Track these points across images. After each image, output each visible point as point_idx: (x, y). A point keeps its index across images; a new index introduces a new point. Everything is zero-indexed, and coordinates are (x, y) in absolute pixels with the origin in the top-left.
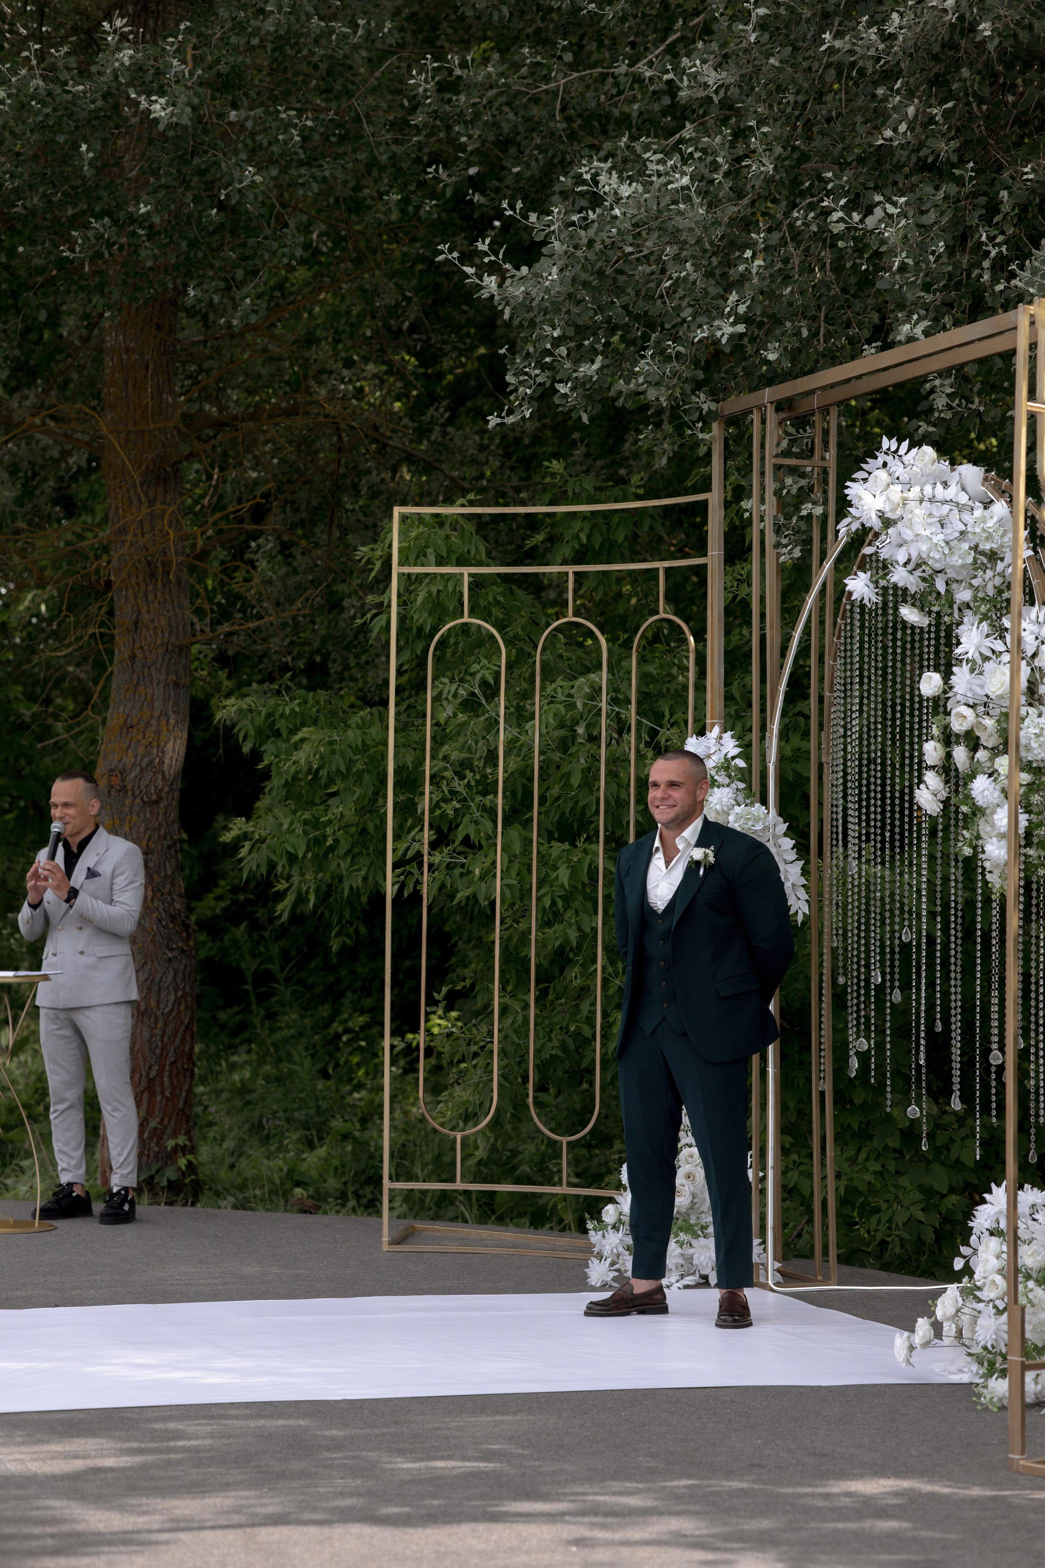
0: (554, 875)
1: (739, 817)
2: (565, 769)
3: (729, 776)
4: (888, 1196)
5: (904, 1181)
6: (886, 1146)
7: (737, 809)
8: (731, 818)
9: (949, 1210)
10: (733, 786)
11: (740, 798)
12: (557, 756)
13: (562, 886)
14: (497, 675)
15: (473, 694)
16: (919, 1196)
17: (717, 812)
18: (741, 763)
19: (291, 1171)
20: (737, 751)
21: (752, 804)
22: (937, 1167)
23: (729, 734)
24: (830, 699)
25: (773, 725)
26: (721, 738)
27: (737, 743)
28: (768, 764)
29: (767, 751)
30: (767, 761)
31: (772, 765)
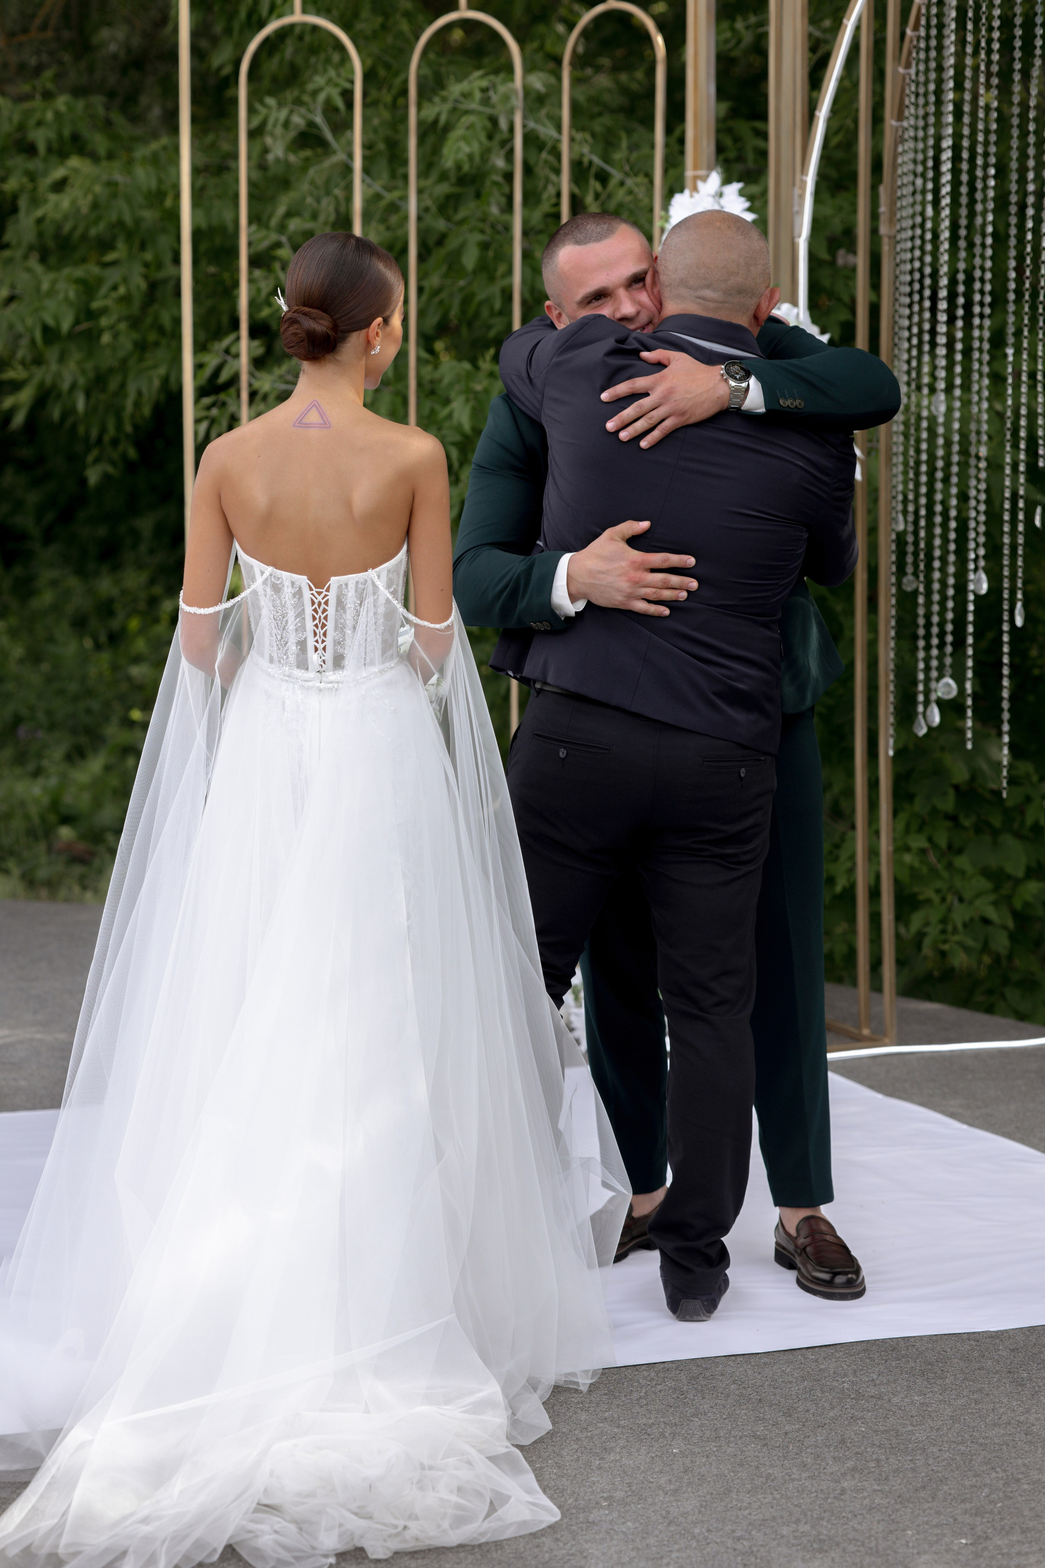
0: (444, 412)
2: (452, 244)
4: (939, 884)
5: (962, 862)
6: (934, 811)
9: (1027, 904)
12: (441, 225)
13: (459, 429)
14: (347, 95)
15: (311, 124)
16: (984, 884)
19: (55, 804)
22: (1008, 840)
23: (736, 187)
24: (897, 131)
25: (807, 175)
26: (721, 195)
27: (748, 204)
28: (796, 240)
29: (796, 218)
30: (796, 234)
31: (804, 241)
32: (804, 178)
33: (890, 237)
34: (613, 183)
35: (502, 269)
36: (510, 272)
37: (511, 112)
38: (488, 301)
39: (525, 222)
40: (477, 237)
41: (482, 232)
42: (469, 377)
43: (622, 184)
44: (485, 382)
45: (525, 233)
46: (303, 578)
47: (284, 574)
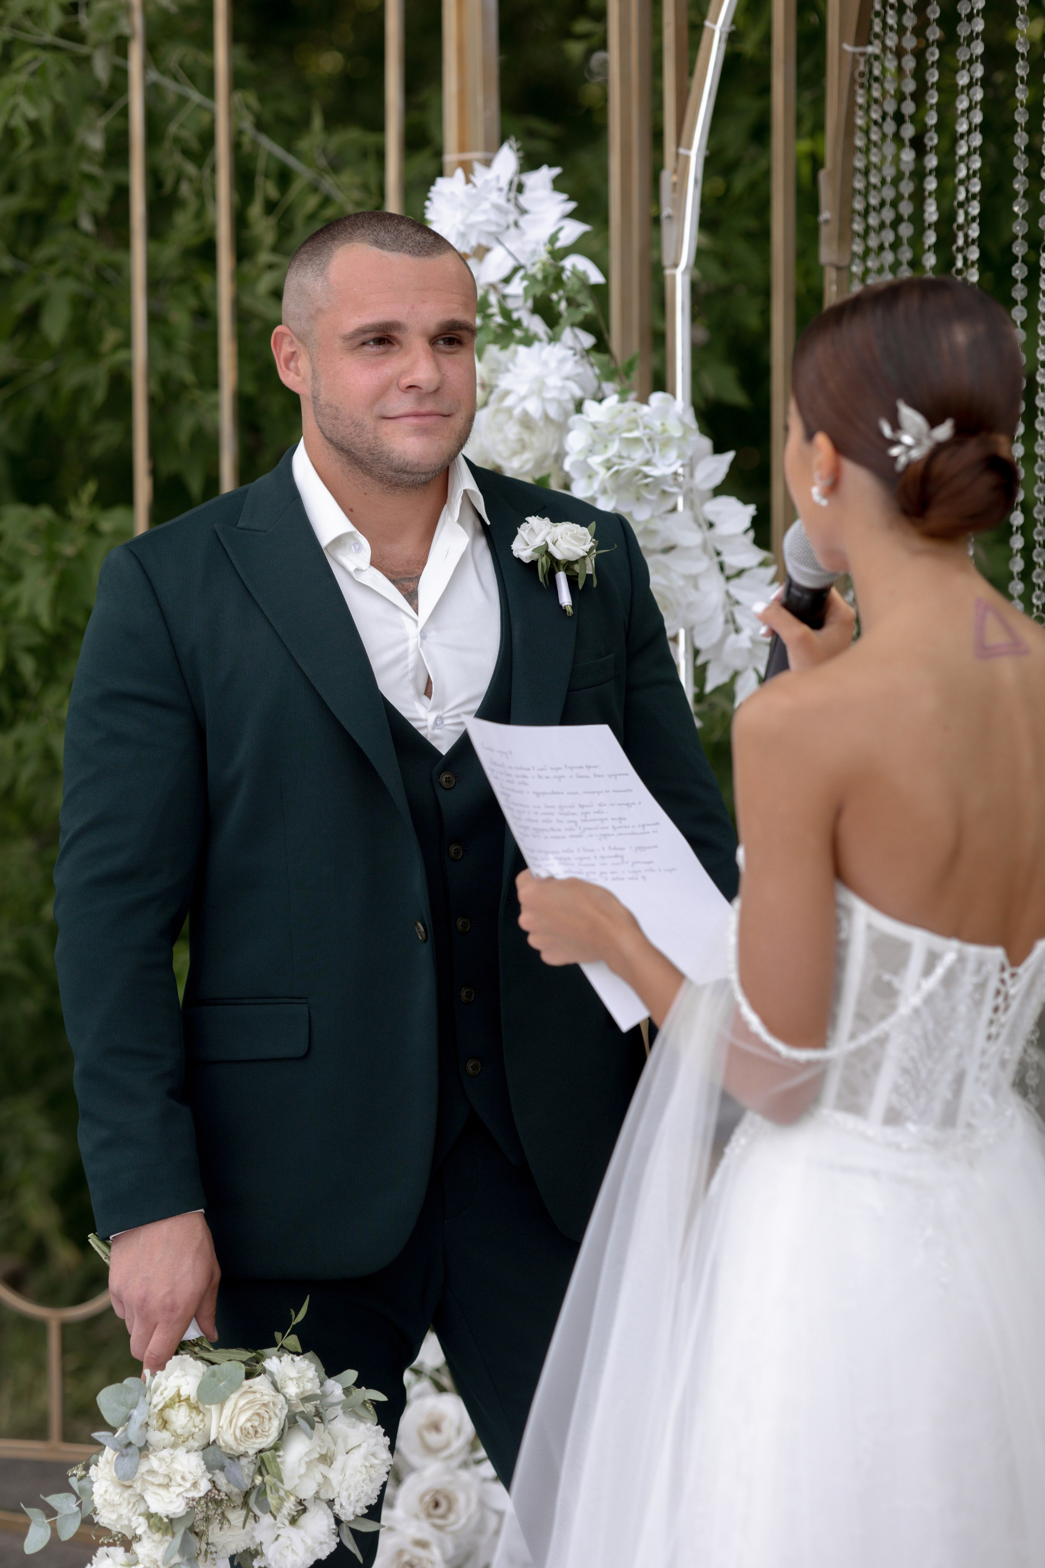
1: (601, 435)
7: (594, 412)
8: (575, 441)
11: (593, 379)
17: (527, 423)
18: (588, 271)
20: (573, 230)
23: (546, 174)
24: (855, 62)
25: (689, 147)
26: (520, 188)
27: (572, 205)
28: (668, 272)
29: (667, 230)
30: (667, 261)
31: (684, 273)
32: (682, 151)
33: (839, 269)
34: (297, 187)
35: (112, 336)
36: (127, 343)
37: (121, 46)
38: (81, 392)
39: (151, 265)
40: (70, 286)
41: (80, 278)
42: (51, 533)
43: (314, 188)
44: (82, 540)
45: (153, 285)
46: (997, 954)
47: (973, 951)
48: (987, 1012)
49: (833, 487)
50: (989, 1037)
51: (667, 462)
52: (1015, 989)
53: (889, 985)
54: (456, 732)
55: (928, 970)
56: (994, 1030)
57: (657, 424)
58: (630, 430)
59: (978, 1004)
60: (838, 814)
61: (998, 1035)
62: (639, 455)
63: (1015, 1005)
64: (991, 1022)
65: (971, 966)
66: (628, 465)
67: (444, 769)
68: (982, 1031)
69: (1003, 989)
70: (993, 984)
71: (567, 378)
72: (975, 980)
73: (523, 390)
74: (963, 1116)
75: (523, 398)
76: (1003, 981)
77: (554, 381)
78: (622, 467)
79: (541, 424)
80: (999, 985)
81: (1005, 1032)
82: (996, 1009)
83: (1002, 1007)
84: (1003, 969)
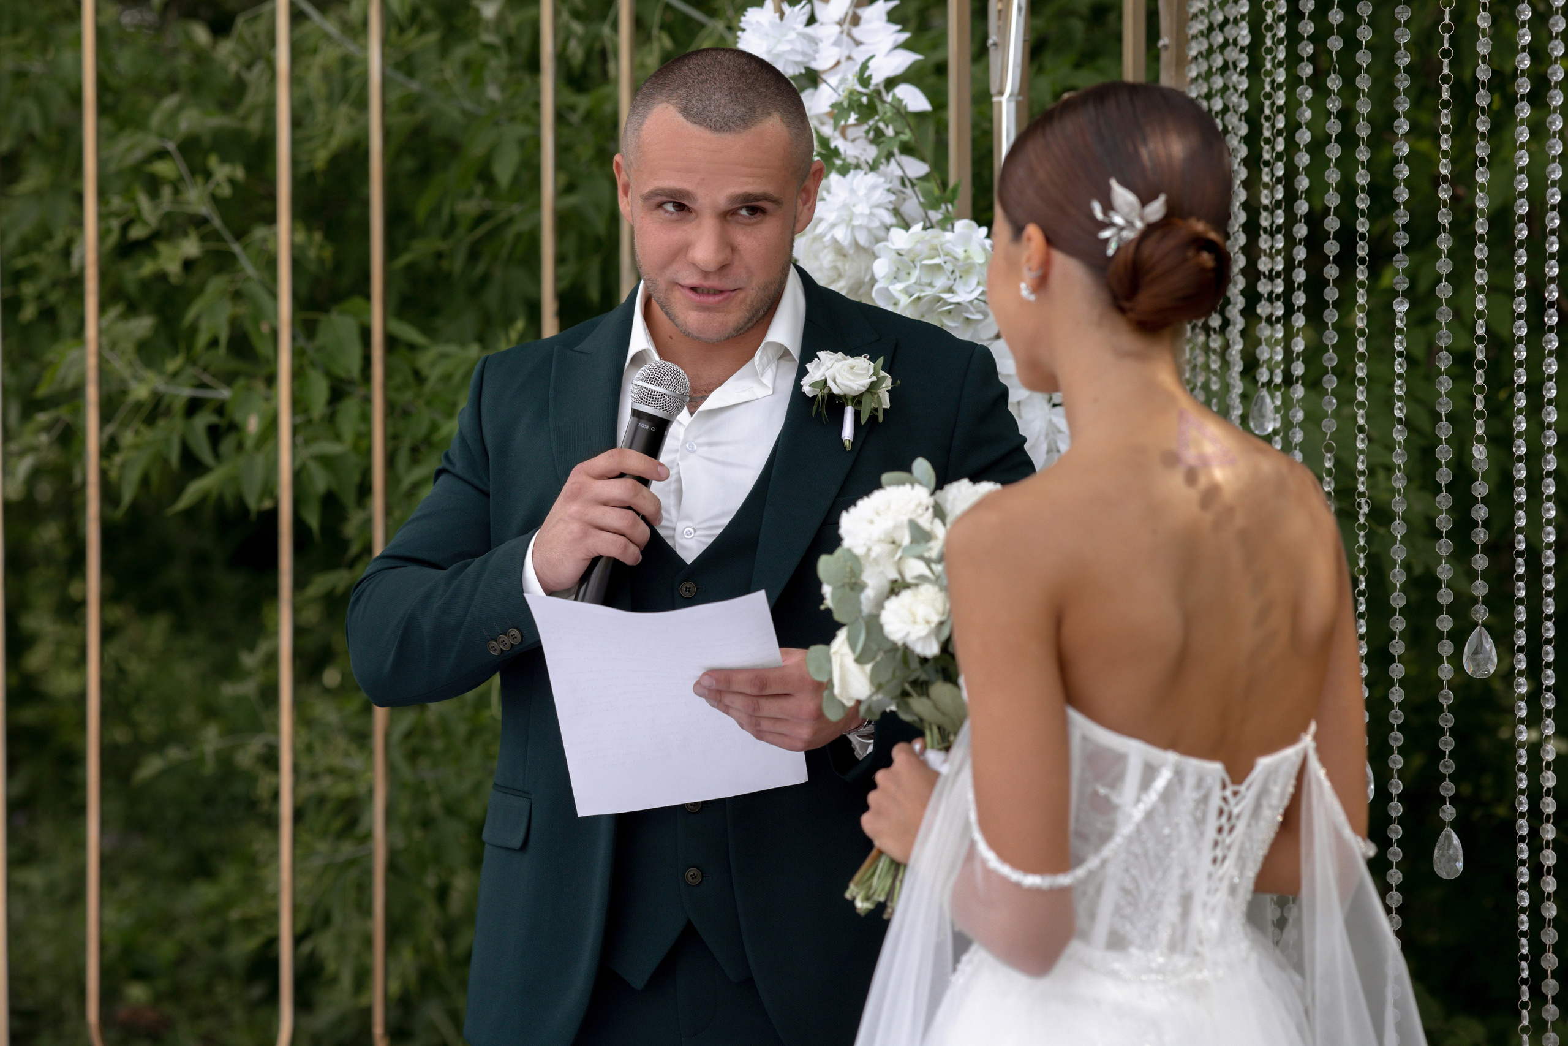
1: (904, 262)
3: (878, 137)
7: (899, 239)
8: (881, 268)
10: (893, 169)
11: (912, 205)
17: (839, 251)
18: (914, 99)
20: (905, 60)
21: (946, 223)
23: (882, 7)
27: (905, 36)
28: (995, 99)
29: (994, 57)
30: (994, 89)
31: (1009, 101)
40: (519, 129)
46: (1215, 768)
47: (1194, 765)
48: (1211, 833)
49: (1042, 283)
50: (1215, 861)
51: (969, 290)
52: (1242, 807)
53: (1106, 800)
54: (704, 543)
55: (1146, 784)
56: (1219, 853)
57: (960, 252)
58: (932, 258)
59: (1200, 823)
60: (1058, 622)
61: (1224, 858)
62: (941, 282)
63: (1241, 826)
64: (1216, 844)
65: (1190, 781)
66: (929, 292)
67: (687, 579)
68: (1207, 855)
69: (1226, 809)
70: (1215, 802)
71: (878, 206)
72: (1196, 795)
73: (832, 217)
74: (1192, 942)
75: (833, 226)
76: (1225, 799)
77: (862, 209)
78: (922, 294)
79: (851, 252)
80: (1222, 804)
81: (1233, 855)
82: (1220, 830)
83: (1226, 828)
84: (1224, 787)
